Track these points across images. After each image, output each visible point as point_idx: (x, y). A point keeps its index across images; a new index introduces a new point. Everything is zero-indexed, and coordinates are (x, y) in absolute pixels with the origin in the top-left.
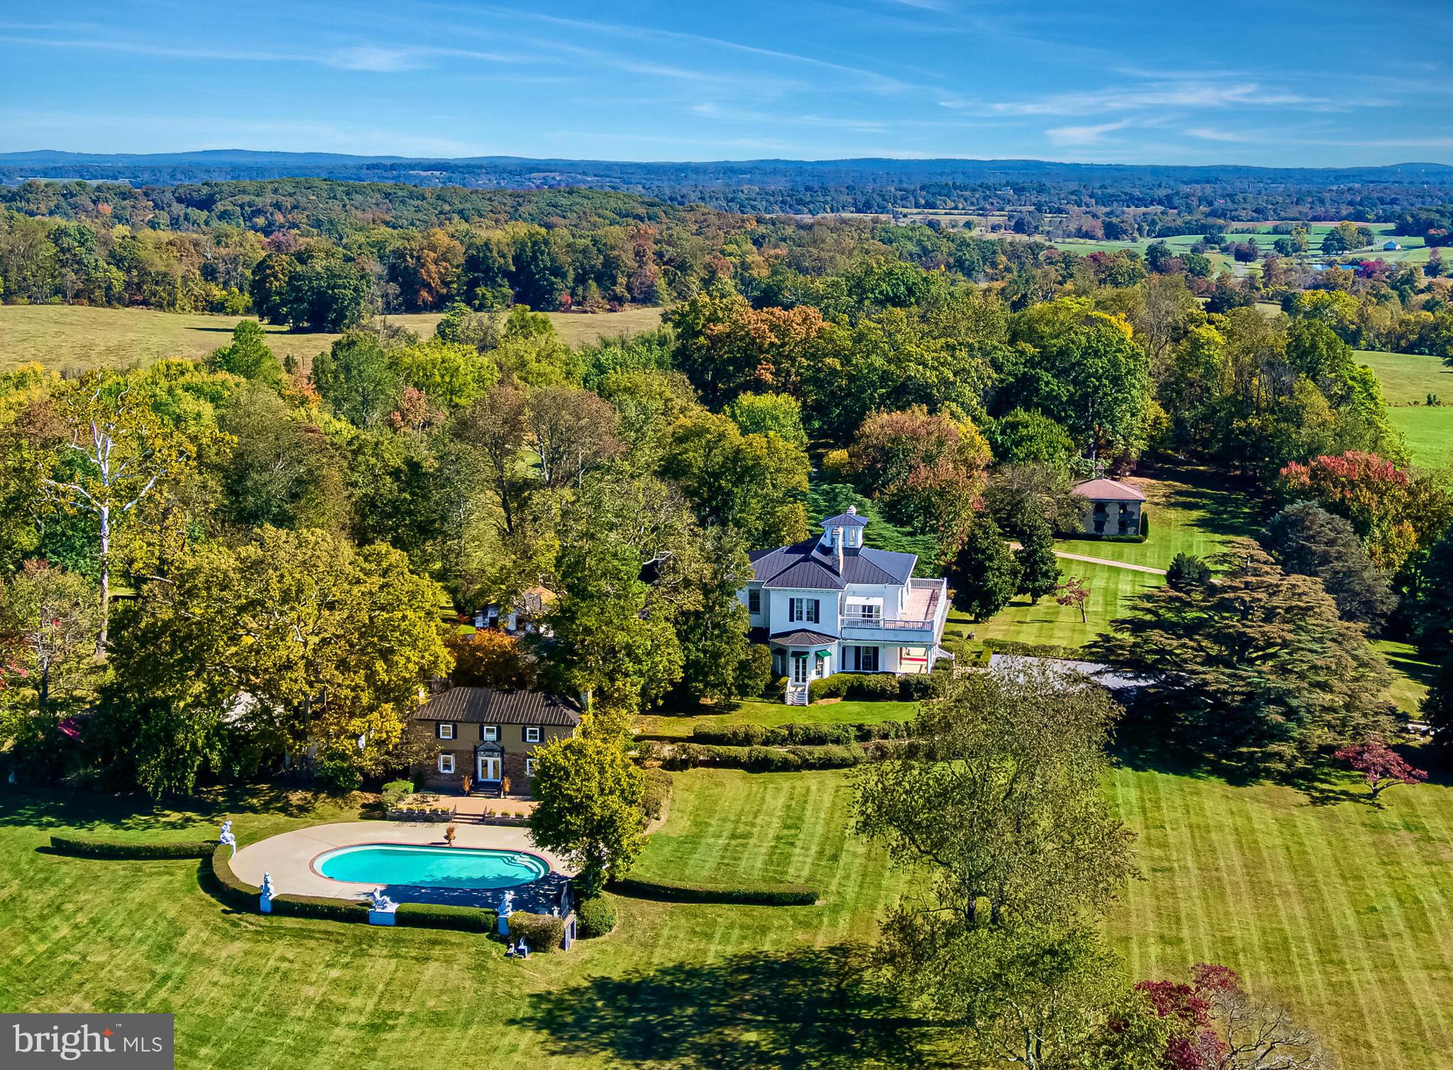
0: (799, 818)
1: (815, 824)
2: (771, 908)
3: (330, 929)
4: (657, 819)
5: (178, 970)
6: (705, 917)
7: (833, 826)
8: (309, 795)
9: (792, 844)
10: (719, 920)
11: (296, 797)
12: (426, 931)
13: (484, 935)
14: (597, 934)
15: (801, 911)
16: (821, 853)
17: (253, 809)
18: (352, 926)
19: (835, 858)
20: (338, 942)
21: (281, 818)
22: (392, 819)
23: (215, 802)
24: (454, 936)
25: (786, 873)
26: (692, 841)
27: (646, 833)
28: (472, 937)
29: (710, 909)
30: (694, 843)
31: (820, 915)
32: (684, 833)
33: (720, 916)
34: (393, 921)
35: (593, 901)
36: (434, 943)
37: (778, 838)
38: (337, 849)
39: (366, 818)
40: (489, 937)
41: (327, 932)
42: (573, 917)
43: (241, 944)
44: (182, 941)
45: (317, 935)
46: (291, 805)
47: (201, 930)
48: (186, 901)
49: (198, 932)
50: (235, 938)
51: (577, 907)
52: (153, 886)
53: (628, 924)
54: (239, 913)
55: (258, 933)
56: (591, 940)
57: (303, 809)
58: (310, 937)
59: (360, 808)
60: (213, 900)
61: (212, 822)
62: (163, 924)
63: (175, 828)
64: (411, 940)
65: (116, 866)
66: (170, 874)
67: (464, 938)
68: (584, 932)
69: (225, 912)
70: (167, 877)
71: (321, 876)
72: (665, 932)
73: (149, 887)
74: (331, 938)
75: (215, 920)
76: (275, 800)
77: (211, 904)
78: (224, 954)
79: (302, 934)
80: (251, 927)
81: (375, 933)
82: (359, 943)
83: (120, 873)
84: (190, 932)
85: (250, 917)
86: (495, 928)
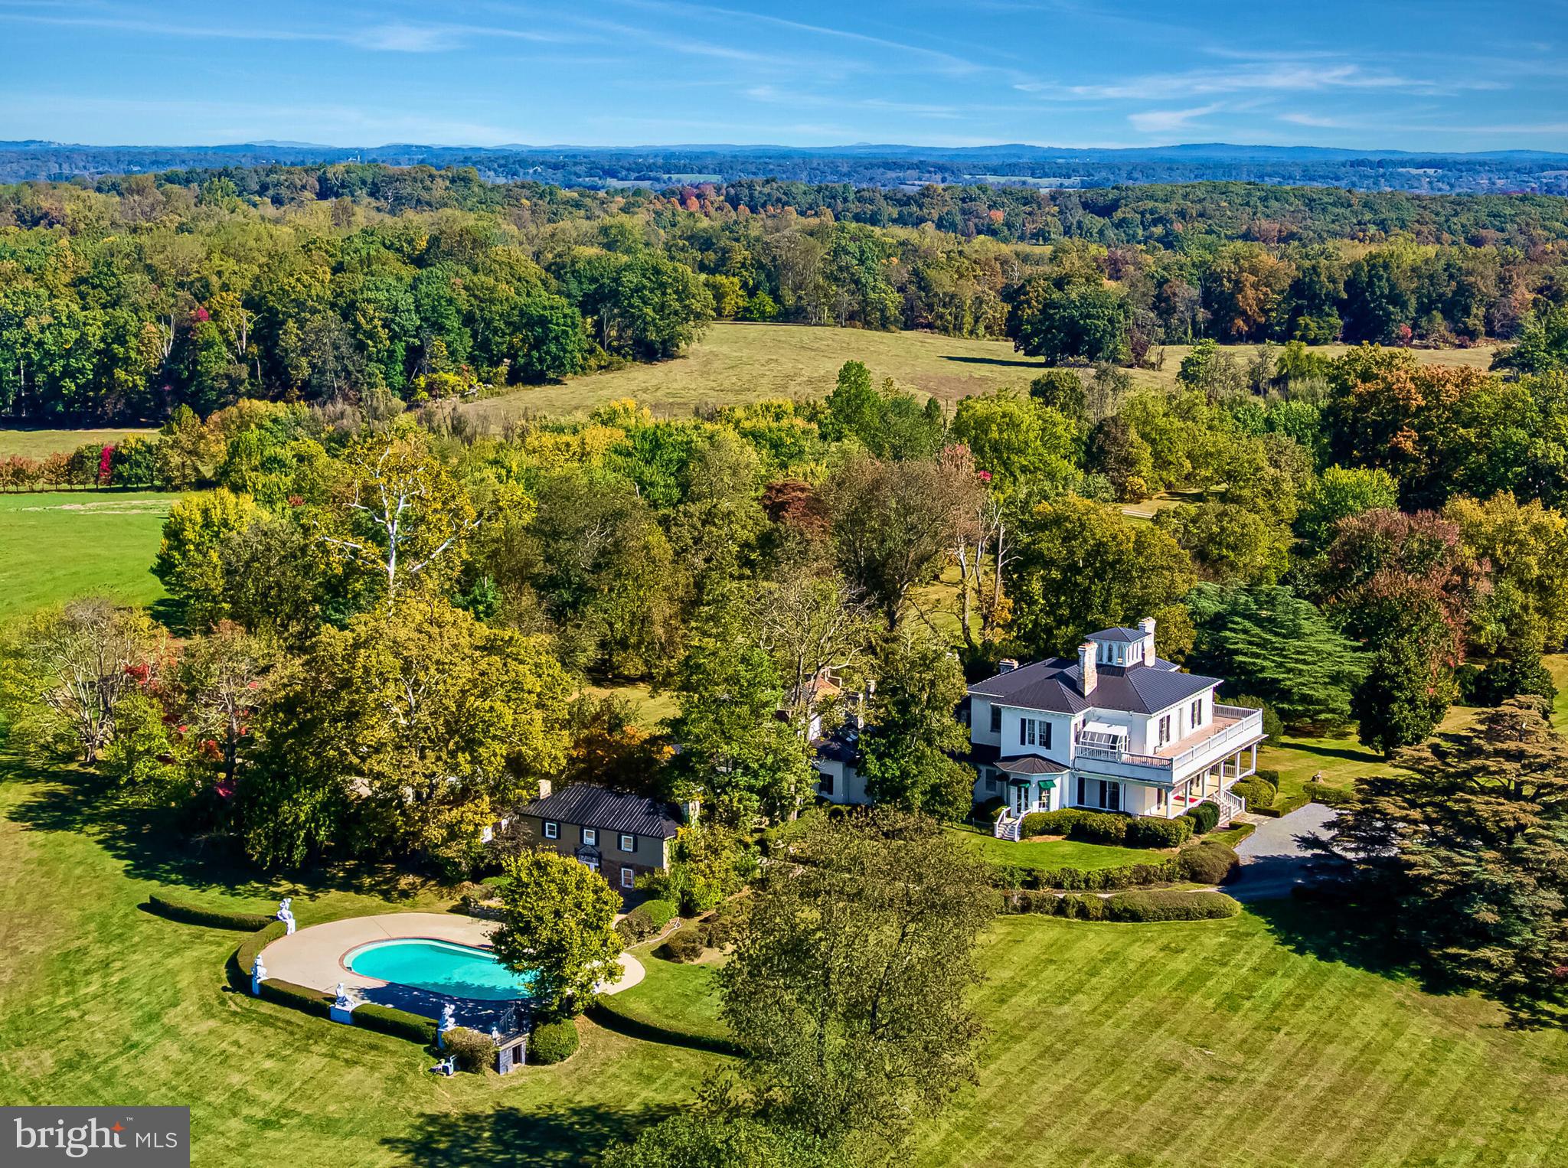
3: (294, 1019)
5: (149, 1040)
6: (663, 1059)
8: (418, 881)
10: (676, 1065)
11: (404, 882)
12: (374, 1034)
13: (422, 1047)
14: (545, 1062)
17: (359, 890)
18: (314, 1019)
20: (292, 1033)
21: (377, 900)
22: (474, 915)
23: (332, 877)
24: (393, 1043)
27: (697, 961)
28: (409, 1046)
29: (674, 1052)
33: (678, 1060)
34: (348, 1019)
35: (550, 1028)
36: (373, 1047)
38: (387, 940)
39: (454, 910)
40: (426, 1050)
41: (289, 1023)
42: (522, 1041)
43: (212, 1023)
44: (172, 1012)
45: (280, 1024)
46: (396, 889)
47: (192, 1004)
48: (205, 973)
49: (189, 1006)
50: (213, 1016)
51: (532, 1031)
52: (195, 954)
53: (585, 1057)
54: (234, 991)
55: (235, 1014)
56: (539, 1067)
57: (404, 894)
58: (272, 1025)
59: (457, 901)
60: (224, 976)
61: (312, 897)
62: (169, 993)
63: (274, 899)
64: (355, 1042)
65: (186, 930)
66: (219, 944)
67: (403, 1046)
68: (534, 1059)
69: (225, 989)
70: (213, 948)
71: (342, 965)
72: (612, 1070)
73: (191, 955)
74: (289, 1028)
75: (211, 995)
76: (386, 881)
77: (219, 980)
78: (194, 1030)
79: (267, 1021)
80: (234, 1007)
81: (328, 1029)
82: (309, 1038)
83: (184, 938)
84: (184, 1005)
85: (240, 997)
86: (435, 1041)
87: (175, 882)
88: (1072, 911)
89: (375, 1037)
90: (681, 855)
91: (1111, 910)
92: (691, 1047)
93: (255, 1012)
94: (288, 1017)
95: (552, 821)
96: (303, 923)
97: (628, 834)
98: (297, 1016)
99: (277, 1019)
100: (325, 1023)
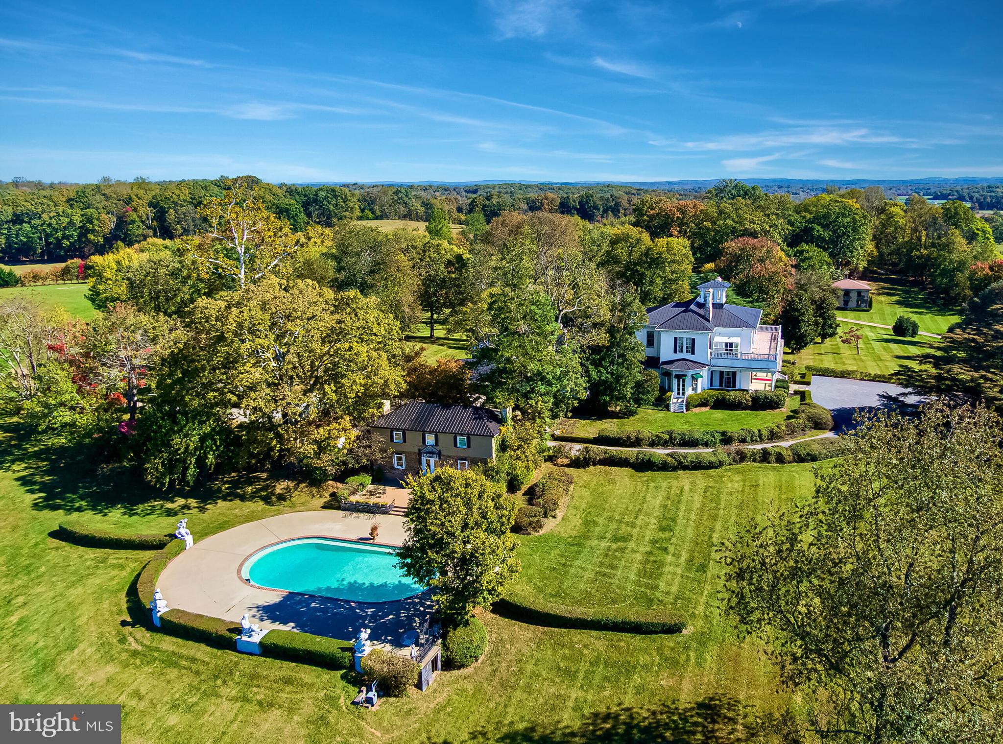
0: (673, 520)
1: (686, 526)
2: (638, 637)
3: (199, 655)
4: (554, 517)
6: (572, 648)
7: (702, 529)
8: (292, 484)
9: (665, 549)
10: (586, 652)
11: (280, 487)
12: (286, 664)
13: (339, 673)
14: (462, 666)
15: (669, 641)
16: (690, 561)
17: (243, 498)
18: (220, 653)
19: (703, 568)
20: (197, 673)
21: (260, 505)
22: (345, 510)
23: (219, 490)
24: (307, 673)
25: (657, 587)
26: (578, 542)
27: (542, 532)
28: (326, 676)
29: (577, 636)
30: (579, 545)
31: (687, 648)
32: (574, 533)
33: (586, 646)
34: (257, 650)
35: (460, 631)
36: (288, 681)
37: (654, 542)
38: (278, 543)
39: (327, 506)
40: (343, 677)
41: (194, 660)
42: (436, 650)
43: (111, 669)
44: (68, 657)
45: (184, 663)
46: (274, 494)
47: (91, 645)
48: (106, 605)
49: (87, 648)
50: (112, 659)
51: (444, 637)
52: (98, 581)
53: (496, 653)
54: (133, 625)
55: (135, 654)
56: (456, 672)
57: (281, 498)
58: (176, 665)
59: (326, 498)
60: (125, 606)
61: (202, 509)
62: (68, 632)
63: (168, 515)
64: (266, 677)
65: (92, 554)
66: (122, 567)
67: (318, 676)
68: (449, 664)
69: (124, 623)
70: (116, 572)
71: (240, 578)
72: (529, 667)
73: (94, 582)
74: (194, 667)
75: (111, 630)
76: (264, 489)
77: (119, 613)
78: (90, 679)
79: (171, 661)
80: (134, 646)
81: (237, 664)
82: (216, 677)
83: (89, 563)
84: (82, 646)
85: (140, 632)
86: (352, 667)
87: (79, 509)
88: (773, 458)
89: (287, 668)
90: (504, 447)
91: (799, 455)
92: (590, 629)
93: (157, 649)
94: (192, 653)
95: (398, 430)
96: (200, 535)
97: (462, 435)
98: (201, 651)
99: (181, 656)
100: (232, 656)
